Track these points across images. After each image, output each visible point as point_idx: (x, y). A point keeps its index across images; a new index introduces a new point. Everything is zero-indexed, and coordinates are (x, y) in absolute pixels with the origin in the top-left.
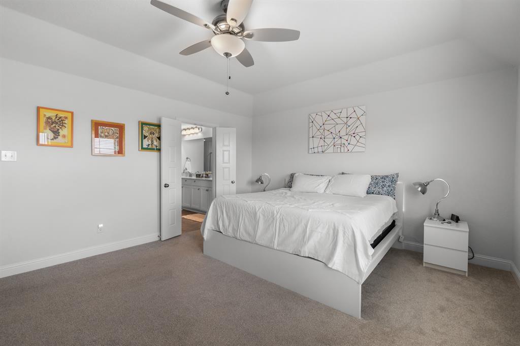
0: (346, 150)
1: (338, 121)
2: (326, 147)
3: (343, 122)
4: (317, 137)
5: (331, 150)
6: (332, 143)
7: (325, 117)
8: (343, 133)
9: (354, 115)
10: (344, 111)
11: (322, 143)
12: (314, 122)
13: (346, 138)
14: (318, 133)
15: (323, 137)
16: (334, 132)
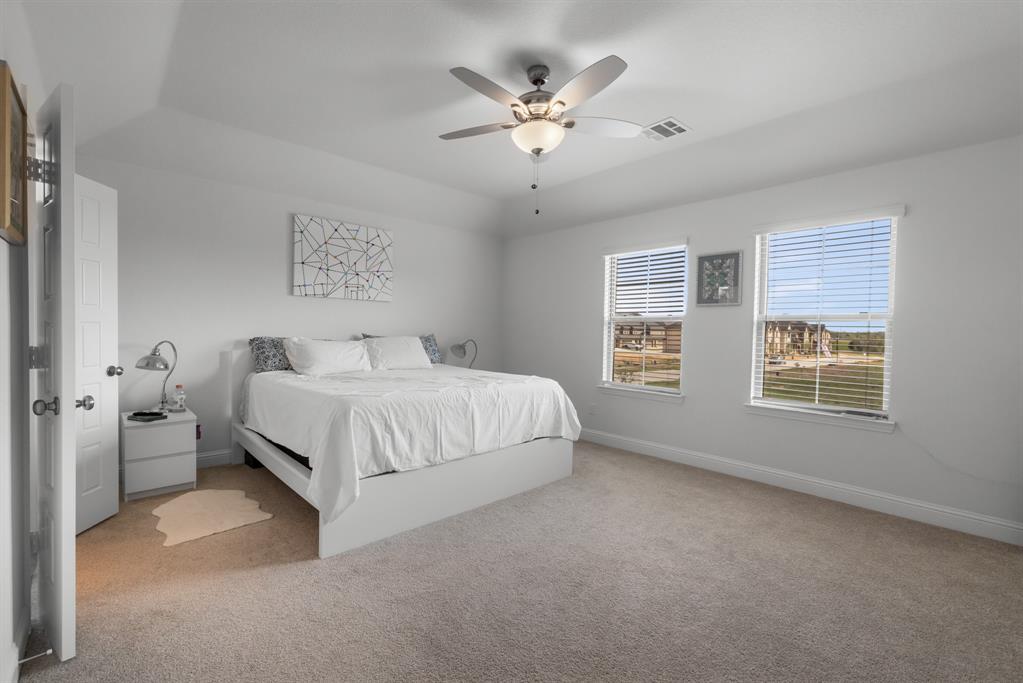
0: (366, 298)
1: (352, 243)
2: (330, 287)
3: (360, 249)
4: (314, 264)
5: (340, 293)
6: (343, 281)
7: (329, 231)
8: (360, 267)
9: (376, 241)
10: (363, 230)
11: (322, 278)
12: (305, 232)
13: (366, 275)
14: (314, 258)
15: (324, 267)
16: (345, 261)
